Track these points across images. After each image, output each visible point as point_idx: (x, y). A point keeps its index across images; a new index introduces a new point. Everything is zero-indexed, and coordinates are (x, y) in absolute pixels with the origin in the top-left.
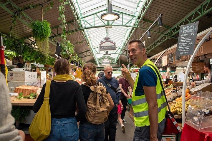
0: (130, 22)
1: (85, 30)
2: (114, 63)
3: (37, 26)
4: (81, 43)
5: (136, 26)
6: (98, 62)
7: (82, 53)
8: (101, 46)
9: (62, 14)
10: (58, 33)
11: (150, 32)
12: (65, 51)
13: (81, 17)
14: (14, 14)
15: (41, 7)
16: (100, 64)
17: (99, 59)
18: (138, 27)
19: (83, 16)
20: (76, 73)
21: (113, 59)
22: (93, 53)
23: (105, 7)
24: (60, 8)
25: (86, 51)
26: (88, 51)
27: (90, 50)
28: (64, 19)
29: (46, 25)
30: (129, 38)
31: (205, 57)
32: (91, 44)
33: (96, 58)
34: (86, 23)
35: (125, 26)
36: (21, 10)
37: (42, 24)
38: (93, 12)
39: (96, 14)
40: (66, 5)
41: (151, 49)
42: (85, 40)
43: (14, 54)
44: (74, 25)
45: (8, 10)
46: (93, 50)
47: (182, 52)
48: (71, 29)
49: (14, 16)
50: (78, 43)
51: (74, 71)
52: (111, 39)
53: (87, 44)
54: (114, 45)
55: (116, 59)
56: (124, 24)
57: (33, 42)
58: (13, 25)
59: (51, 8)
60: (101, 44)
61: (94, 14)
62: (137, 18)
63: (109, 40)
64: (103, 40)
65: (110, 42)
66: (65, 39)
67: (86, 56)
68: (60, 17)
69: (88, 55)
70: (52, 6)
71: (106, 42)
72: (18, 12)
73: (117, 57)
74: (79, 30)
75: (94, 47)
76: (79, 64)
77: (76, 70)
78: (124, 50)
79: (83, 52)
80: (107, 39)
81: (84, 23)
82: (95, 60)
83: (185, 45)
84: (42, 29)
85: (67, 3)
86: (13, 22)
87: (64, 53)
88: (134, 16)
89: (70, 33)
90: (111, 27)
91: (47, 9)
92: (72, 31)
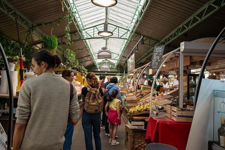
0: (126, 34)
1: (87, 40)
2: (114, 68)
3: (48, 40)
4: (82, 49)
5: (130, 39)
6: (98, 66)
7: (83, 58)
8: (99, 54)
9: (68, 33)
10: (62, 42)
11: (137, 47)
12: (69, 61)
13: (83, 29)
14: (29, 29)
15: (51, 24)
16: (100, 68)
17: (100, 64)
18: (131, 39)
19: (85, 28)
20: (76, 77)
21: (113, 64)
22: (93, 58)
23: (104, 20)
24: (66, 28)
25: (87, 56)
26: (88, 56)
27: (90, 55)
28: (69, 37)
29: (55, 40)
30: (125, 47)
31: (188, 68)
32: (91, 50)
33: (96, 63)
34: (88, 35)
35: (120, 38)
36: (35, 26)
37: (52, 39)
38: (93, 24)
39: (95, 26)
40: (71, 24)
41: (146, 58)
42: (86, 47)
43: (24, 59)
44: (76, 35)
45: (25, 27)
46: (93, 55)
47: (154, 66)
48: (74, 39)
49: (29, 31)
50: (79, 50)
51: (75, 75)
52: (108, 50)
53: (88, 51)
54: (110, 54)
55: (116, 64)
56: (119, 37)
57: (40, 48)
58: (28, 38)
59: (58, 25)
60: (99, 53)
61: (94, 27)
62: (131, 32)
63: (106, 50)
64: (101, 49)
65: (107, 51)
66: (69, 52)
67: (86, 61)
68: (66, 35)
69: (89, 60)
70: (59, 23)
71: (103, 51)
72: (32, 28)
73: (117, 62)
74: (81, 39)
75: (95, 52)
76: (79, 70)
77: (76, 75)
78: (122, 56)
79: (83, 56)
80: (104, 49)
81: (86, 35)
82: (95, 64)
83: (156, 61)
84: (52, 43)
85: (71, 22)
86: (28, 35)
87: (68, 63)
88: (128, 30)
89: (73, 43)
90: (108, 39)
91: (55, 26)
92: (75, 41)
